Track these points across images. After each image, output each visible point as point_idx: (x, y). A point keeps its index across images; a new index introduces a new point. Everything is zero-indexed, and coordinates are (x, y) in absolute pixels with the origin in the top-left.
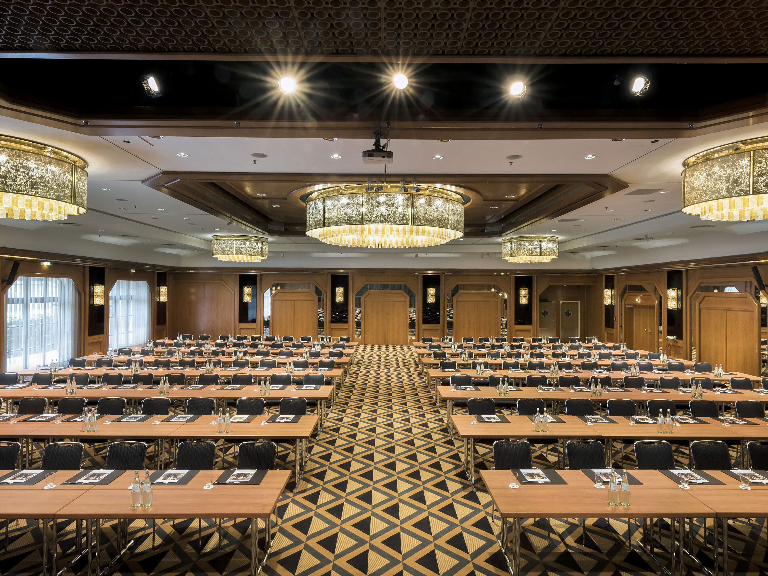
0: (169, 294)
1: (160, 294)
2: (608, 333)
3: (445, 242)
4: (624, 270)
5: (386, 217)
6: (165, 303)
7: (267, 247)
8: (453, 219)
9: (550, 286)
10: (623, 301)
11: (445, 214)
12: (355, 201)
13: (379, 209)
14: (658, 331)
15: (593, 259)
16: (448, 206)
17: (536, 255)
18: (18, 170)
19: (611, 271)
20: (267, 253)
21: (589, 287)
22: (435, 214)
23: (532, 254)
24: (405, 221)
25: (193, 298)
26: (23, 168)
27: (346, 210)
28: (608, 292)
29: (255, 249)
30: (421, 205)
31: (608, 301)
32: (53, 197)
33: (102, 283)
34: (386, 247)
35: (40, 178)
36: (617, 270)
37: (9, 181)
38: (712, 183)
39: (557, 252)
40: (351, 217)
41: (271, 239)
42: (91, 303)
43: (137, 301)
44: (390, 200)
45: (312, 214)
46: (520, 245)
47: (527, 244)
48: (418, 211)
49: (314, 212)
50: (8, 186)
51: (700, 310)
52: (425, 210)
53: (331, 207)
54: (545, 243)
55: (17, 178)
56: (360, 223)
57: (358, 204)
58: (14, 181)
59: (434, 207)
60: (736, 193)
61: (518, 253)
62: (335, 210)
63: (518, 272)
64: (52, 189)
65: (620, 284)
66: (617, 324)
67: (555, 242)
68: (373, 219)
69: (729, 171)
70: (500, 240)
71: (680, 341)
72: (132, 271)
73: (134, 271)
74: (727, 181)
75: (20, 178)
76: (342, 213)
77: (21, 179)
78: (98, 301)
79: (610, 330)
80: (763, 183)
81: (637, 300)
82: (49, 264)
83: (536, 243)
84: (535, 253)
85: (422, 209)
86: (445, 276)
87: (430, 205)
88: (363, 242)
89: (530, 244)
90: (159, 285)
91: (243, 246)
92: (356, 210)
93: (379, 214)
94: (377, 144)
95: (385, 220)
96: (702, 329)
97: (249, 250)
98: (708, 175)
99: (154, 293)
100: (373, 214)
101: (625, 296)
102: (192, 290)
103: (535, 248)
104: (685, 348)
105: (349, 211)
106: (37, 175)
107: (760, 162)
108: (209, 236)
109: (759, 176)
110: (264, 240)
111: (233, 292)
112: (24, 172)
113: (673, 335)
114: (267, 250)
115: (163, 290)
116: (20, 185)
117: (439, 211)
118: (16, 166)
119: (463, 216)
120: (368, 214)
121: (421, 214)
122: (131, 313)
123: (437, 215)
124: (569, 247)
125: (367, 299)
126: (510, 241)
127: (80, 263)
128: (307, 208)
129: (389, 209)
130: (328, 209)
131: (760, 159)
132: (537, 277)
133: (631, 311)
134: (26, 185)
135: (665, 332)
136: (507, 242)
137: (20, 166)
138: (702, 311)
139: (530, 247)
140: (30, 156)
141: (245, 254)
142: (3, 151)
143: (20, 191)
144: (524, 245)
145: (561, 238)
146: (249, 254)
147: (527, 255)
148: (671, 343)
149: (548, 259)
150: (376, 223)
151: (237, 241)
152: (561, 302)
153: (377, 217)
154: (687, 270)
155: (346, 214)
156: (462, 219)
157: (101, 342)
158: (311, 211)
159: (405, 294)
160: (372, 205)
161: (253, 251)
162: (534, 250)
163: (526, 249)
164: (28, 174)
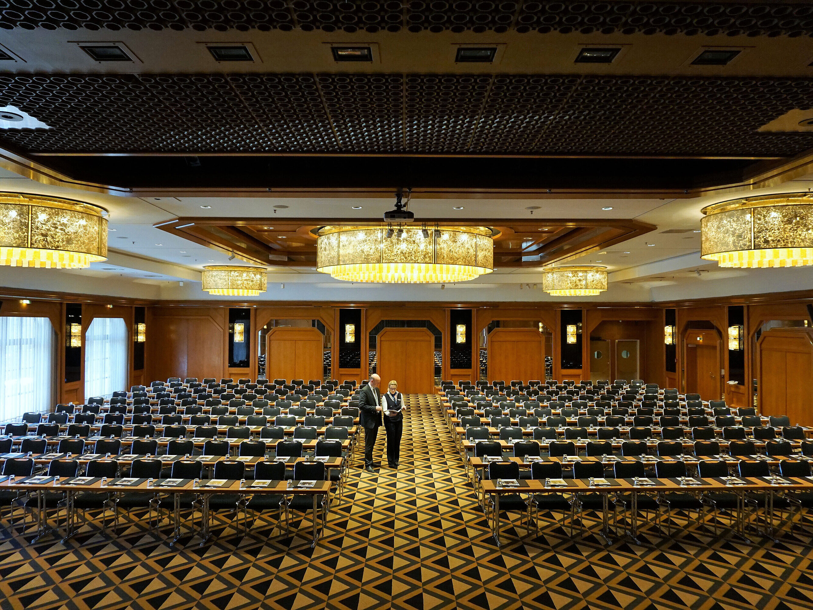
0: (148, 333)
1: (137, 333)
2: (669, 378)
3: (473, 278)
4: (687, 304)
5: (407, 255)
6: (142, 343)
7: (266, 278)
8: (481, 255)
9: (603, 321)
10: (685, 341)
11: (472, 251)
12: (373, 237)
13: (398, 246)
14: (721, 375)
15: (651, 290)
16: (475, 240)
17: (581, 288)
18: (56, 228)
19: (670, 305)
20: (266, 285)
21: (649, 323)
22: (460, 251)
23: (576, 286)
24: (427, 260)
25: (173, 336)
26: (61, 225)
27: (363, 247)
28: (668, 330)
29: (252, 281)
30: (445, 242)
31: (668, 340)
32: (84, 250)
33: (79, 322)
34: (406, 282)
35: (75, 233)
36: (679, 303)
37: (49, 239)
38: (721, 235)
39: (605, 284)
40: (368, 255)
41: (270, 268)
42: (68, 345)
43: (113, 340)
44: (410, 236)
45: (325, 249)
46: (562, 276)
47: (570, 275)
48: (441, 248)
49: (327, 248)
50: (48, 244)
51: (761, 351)
52: (449, 246)
53: (347, 243)
54: (592, 273)
55: (55, 235)
56: (379, 262)
57: (376, 240)
58: (53, 238)
59: (459, 244)
60: (741, 247)
61: (561, 286)
62: (351, 247)
63: (566, 306)
64: (84, 243)
65: (682, 319)
66: (678, 367)
67: (603, 272)
68: (392, 258)
69: (734, 225)
70: (541, 269)
71: (742, 387)
72: (109, 306)
73: (111, 307)
74: (733, 235)
75: (58, 234)
76: (358, 251)
77: (60, 235)
78: (75, 343)
79: (671, 374)
80: (763, 239)
81: (698, 339)
82: (28, 302)
83: (580, 274)
84: (580, 286)
85: (445, 245)
86: (477, 310)
87: (455, 242)
88: (381, 277)
89: (574, 276)
90: (137, 323)
91: (240, 278)
92: (373, 247)
93: (399, 252)
94: (399, 206)
95: (406, 258)
96: (763, 373)
97: (245, 282)
98: (719, 228)
99: (132, 332)
100: (392, 252)
101: (687, 335)
102: (172, 328)
103: (580, 280)
104: (746, 393)
105: (366, 248)
106: (72, 231)
107: (760, 219)
108: (200, 267)
109: (759, 232)
110: (263, 270)
111: (222, 330)
112: (61, 229)
113: (735, 381)
114: (266, 282)
115: (142, 327)
116: (58, 242)
117: (464, 247)
118: (55, 224)
119: (492, 251)
120: (387, 251)
121: (445, 252)
122: (107, 355)
123: (462, 251)
124: (620, 277)
125: (382, 339)
126: (552, 270)
127: (53, 299)
128: (319, 242)
129: (409, 247)
130: (343, 246)
131: (759, 216)
132: (587, 310)
133: (693, 351)
134: (63, 241)
135: (727, 377)
136: (548, 273)
137: (58, 223)
138: (763, 352)
139: (574, 278)
140: (66, 213)
141: (242, 288)
142: (45, 210)
143: (58, 247)
144: (568, 276)
145: (610, 268)
146: (246, 288)
147: (571, 288)
148: (733, 389)
149: (596, 292)
150: (396, 262)
151: (232, 273)
152: (617, 341)
153: (396, 255)
154: (748, 306)
155: (363, 252)
156: (490, 255)
157: (77, 390)
158: (323, 246)
159: (429, 332)
160: (392, 242)
161: (251, 283)
162: (578, 282)
163: (569, 282)
164: (64, 231)
